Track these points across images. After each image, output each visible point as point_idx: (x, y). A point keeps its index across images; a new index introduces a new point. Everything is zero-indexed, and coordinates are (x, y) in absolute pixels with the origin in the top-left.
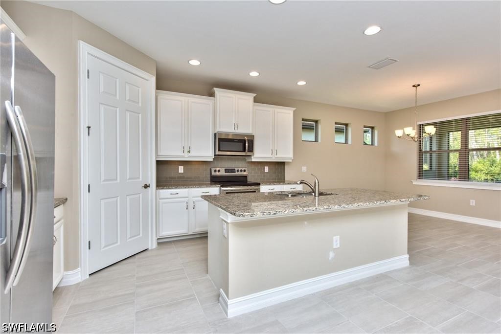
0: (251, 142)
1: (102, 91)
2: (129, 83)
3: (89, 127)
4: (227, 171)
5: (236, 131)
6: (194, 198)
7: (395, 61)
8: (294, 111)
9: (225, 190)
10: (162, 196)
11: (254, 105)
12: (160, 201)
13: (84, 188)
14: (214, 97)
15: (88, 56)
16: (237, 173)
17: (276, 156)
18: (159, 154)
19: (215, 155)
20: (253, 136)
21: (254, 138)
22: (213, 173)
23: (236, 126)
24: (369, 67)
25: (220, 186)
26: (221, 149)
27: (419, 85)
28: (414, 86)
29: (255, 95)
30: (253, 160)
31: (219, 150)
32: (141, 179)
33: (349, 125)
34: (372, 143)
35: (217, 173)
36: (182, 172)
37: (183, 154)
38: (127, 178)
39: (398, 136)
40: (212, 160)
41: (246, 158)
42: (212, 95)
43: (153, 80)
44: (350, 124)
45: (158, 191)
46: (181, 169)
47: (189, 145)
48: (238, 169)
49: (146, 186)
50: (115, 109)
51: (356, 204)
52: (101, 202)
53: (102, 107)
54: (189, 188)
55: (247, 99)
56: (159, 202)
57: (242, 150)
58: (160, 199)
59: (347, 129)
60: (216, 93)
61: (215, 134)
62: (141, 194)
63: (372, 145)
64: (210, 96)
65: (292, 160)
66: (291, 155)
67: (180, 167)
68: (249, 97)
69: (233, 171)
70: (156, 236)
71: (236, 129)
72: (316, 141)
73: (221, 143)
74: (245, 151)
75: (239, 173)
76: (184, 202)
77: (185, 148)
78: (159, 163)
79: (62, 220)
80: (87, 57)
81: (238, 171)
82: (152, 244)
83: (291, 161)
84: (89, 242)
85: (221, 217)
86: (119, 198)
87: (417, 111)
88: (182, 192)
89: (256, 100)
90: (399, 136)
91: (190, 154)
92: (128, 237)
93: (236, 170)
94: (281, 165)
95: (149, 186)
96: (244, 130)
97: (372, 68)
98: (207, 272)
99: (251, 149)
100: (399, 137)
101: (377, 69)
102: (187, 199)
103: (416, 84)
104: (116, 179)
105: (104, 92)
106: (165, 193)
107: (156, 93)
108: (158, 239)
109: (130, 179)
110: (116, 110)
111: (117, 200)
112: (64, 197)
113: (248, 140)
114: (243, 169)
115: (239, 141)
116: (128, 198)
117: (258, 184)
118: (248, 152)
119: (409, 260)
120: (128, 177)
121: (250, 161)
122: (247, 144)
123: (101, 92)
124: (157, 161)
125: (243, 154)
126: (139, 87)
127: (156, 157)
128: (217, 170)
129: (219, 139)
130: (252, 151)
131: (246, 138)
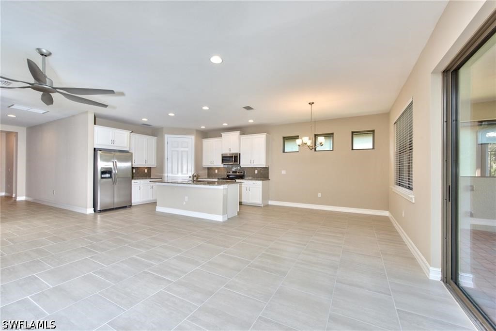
4: (233, 172)
5: (230, 152)
11: (240, 137)
15: (167, 138)
20: (240, 153)
23: (230, 149)
27: (313, 103)
28: (310, 104)
29: (240, 131)
31: (223, 162)
36: (217, 172)
43: (193, 137)
60: (222, 135)
61: (222, 155)
77: (212, 162)
81: (238, 172)
89: (241, 134)
91: (213, 165)
94: (266, 169)
118: (235, 162)
125: (232, 163)
128: (229, 172)
130: (237, 162)
131: (234, 155)
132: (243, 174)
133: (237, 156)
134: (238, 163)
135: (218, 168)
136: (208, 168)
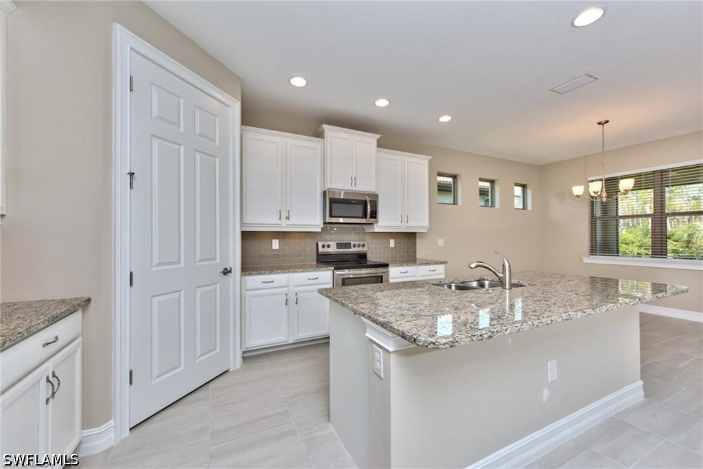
0: (374, 204)
1: (157, 115)
2: (200, 108)
3: (132, 174)
4: (339, 246)
5: (354, 188)
6: (295, 288)
7: (596, 78)
8: (430, 161)
9: (340, 275)
10: (249, 286)
11: (378, 151)
12: (247, 293)
13: (121, 279)
14: (323, 137)
15: (130, 53)
16: (352, 250)
17: (406, 225)
18: (244, 222)
19: (324, 223)
20: (377, 195)
21: (378, 199)
22: (321, 250)
23: (354, 181)
24: (552, 90)
25: (333, 268)
26: (333, 215)
27: (607, 122)
28: (599, 123)
29: (378, 136)
30: (376, 231)
31: (331, 216)
32: (218, 261)
33: (496, 182)
34: (524, 206)
35: (326, 250)
36: (277, 248)
37: (280, 222)
38: (197, 260)
39: (575, 194)
40: (320, 231)
41: (365, 227)
42: (319, 134)
43: (237, 107)
44: (497, 180)
45: (243, 277)
46: (275, 244)
47: (288, 209)
48: (354, 243)
49: (226, 272)
50: (178, 147)
51: (604, 307)
52: (152, 299)
53: (155, 142)
54: (289, 272)
55: (368, 141)
56: (245, 294)
57: (361, 216)
58: (247, 290)
59: (492, 188)
60: (326, 132)
61: (325, 193)
62: (218, 285)
63: (524, 209)
64: (318, 137)
65: (428, 230)
66: (426, 223)
67: (273, 240)
68: (371, 140)
69: (348, 245)
70: (241, 348)
71: (353, 185)
72: (455, 203)
73: (333, 205)
74: (366, 218)
75: (356, 249)
76: (282, 294)
77: (282, 213)
78: (246, 235)
79: (80, 339)
80: (128, 55)
81: (354, 246)
82: (235, 362)
83: (426, 231)
84: (131, 372)
85: (367, 334)
86: (183, 292)
87: (604, 159)
88: (280, 278)
89: (380, 144)
90: (579, 194)
91: (288, 222)
92: (197, 356)
93: (352, 243)
94: (411, 236)
95: (230, 272)
96: (364, 186)
97: (555, 91)
98: (329, 421)
99: (374, 215)
100: (577, 196)
101: (561, 94)
102: (286, 289)
103: (603, 120)
104: (179, 262)
105: (158, 116)
106: (254, 280)
107: (241, 130)
108: (244, 352)
109: (201, 260)
110: (179, 149)
111: (180, 296)
112: (86, 296)
113: (370, 201)
114: (361, 243)
115: (358, 202)
116: (199, 291)
117: (386, 265)
118: (370, 218)
119: (644, 389)
120: (198, 258)
121: (372, 231)
122: (369, 207)
123: (153, 116)
124: (243, 232)
125: (364, 221)
126: (215, 116)
127: (241, 226)
128: (326, 245)
129: (330, 199)
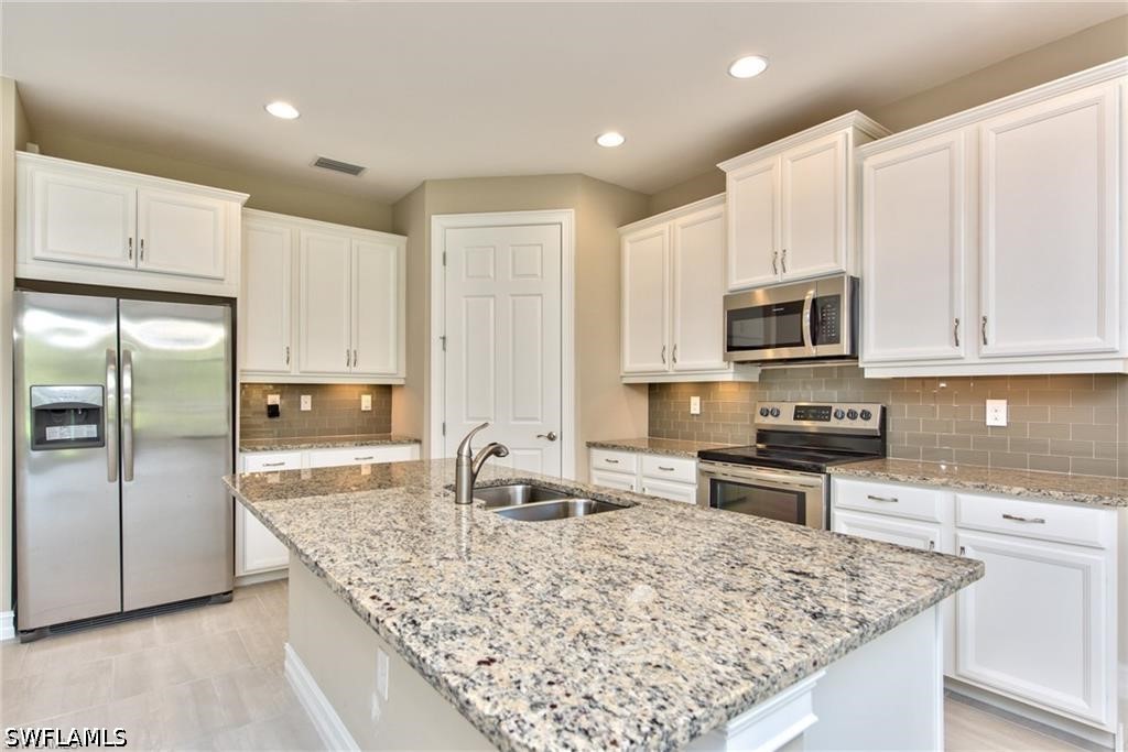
130: (836, 340)
131: (810, 295)
132: (873, 424)
133: (836, 300)
134: (844, 348)
135: (704, 388)
136: (652, 386)
